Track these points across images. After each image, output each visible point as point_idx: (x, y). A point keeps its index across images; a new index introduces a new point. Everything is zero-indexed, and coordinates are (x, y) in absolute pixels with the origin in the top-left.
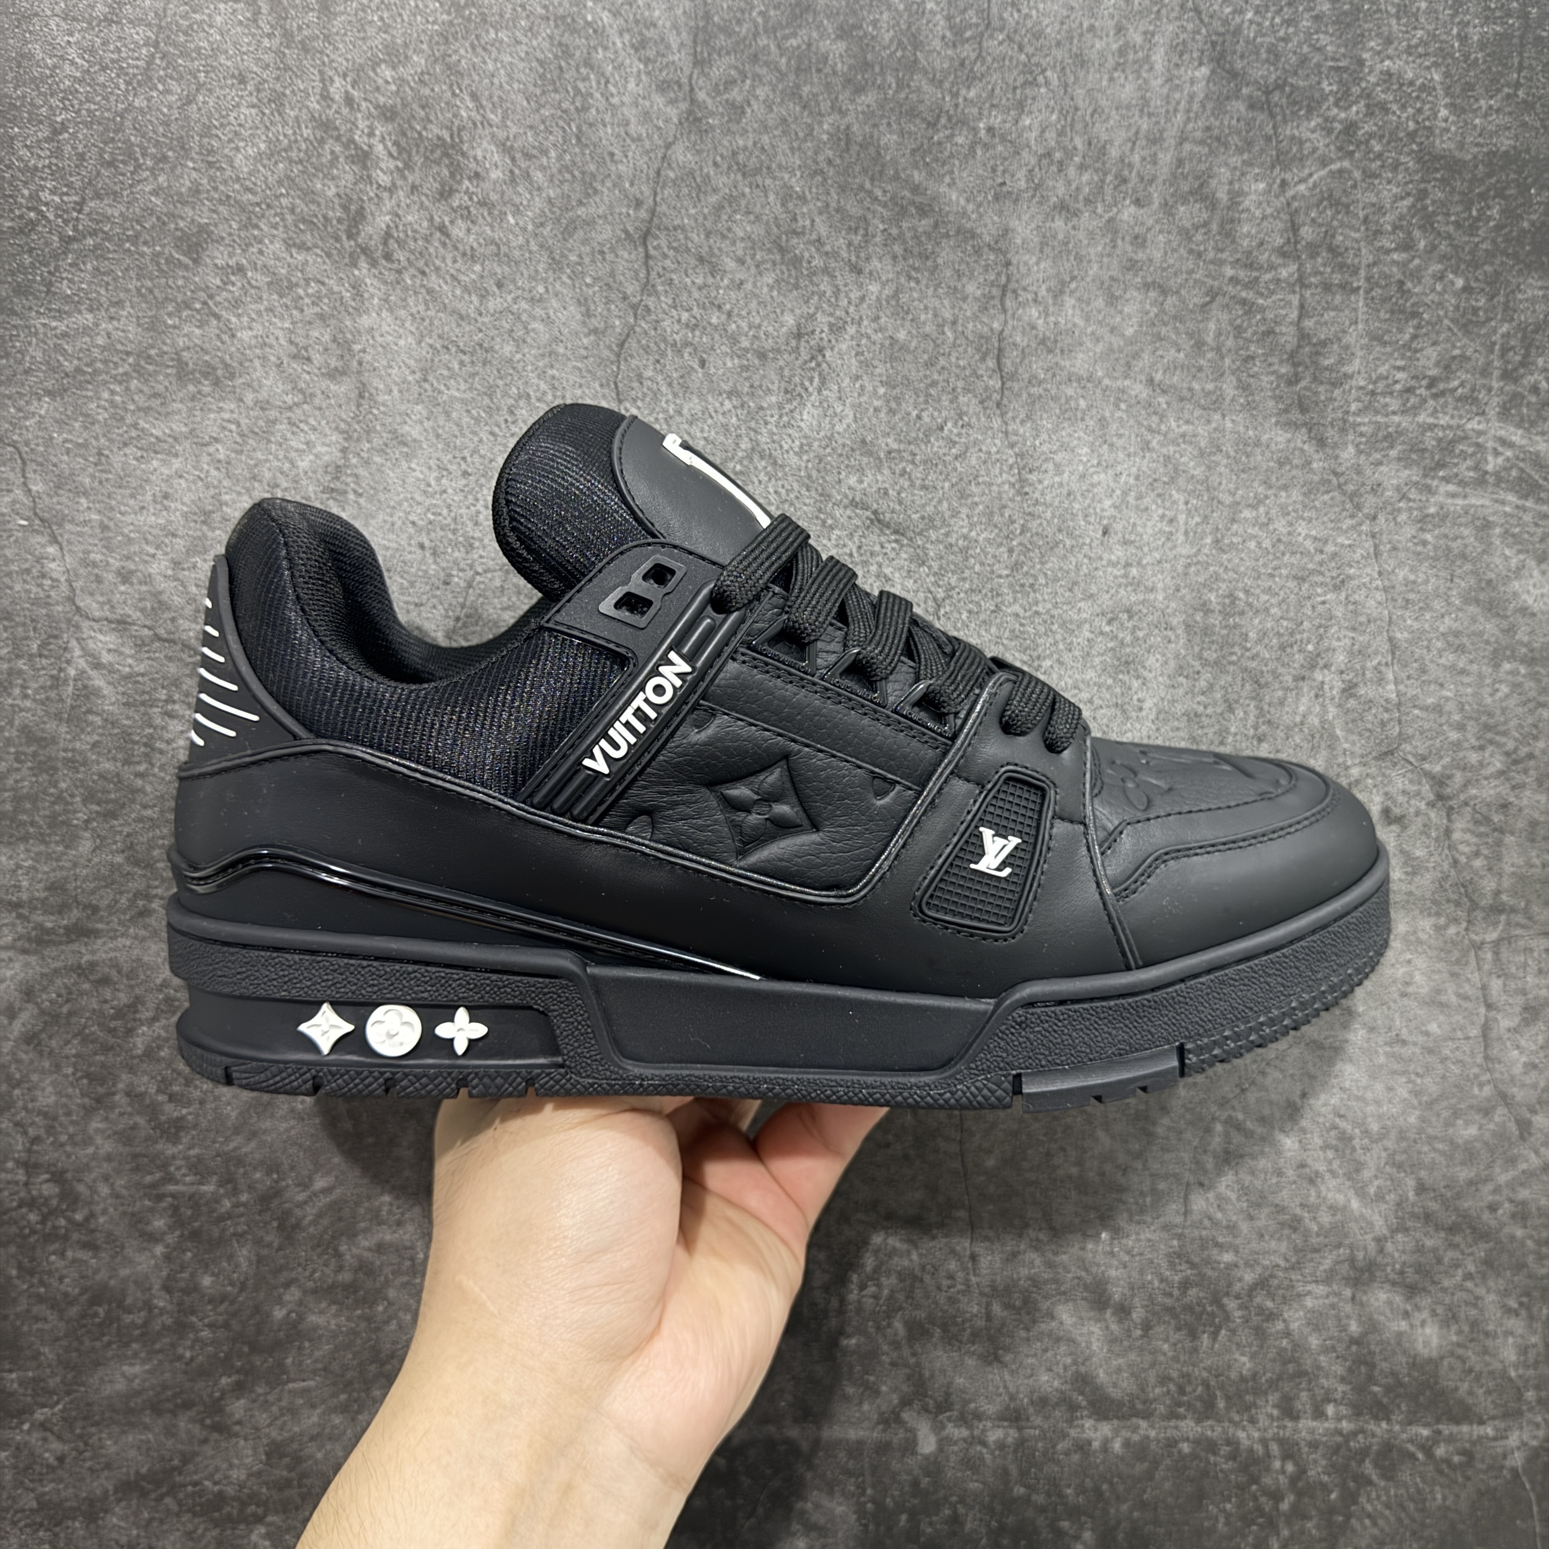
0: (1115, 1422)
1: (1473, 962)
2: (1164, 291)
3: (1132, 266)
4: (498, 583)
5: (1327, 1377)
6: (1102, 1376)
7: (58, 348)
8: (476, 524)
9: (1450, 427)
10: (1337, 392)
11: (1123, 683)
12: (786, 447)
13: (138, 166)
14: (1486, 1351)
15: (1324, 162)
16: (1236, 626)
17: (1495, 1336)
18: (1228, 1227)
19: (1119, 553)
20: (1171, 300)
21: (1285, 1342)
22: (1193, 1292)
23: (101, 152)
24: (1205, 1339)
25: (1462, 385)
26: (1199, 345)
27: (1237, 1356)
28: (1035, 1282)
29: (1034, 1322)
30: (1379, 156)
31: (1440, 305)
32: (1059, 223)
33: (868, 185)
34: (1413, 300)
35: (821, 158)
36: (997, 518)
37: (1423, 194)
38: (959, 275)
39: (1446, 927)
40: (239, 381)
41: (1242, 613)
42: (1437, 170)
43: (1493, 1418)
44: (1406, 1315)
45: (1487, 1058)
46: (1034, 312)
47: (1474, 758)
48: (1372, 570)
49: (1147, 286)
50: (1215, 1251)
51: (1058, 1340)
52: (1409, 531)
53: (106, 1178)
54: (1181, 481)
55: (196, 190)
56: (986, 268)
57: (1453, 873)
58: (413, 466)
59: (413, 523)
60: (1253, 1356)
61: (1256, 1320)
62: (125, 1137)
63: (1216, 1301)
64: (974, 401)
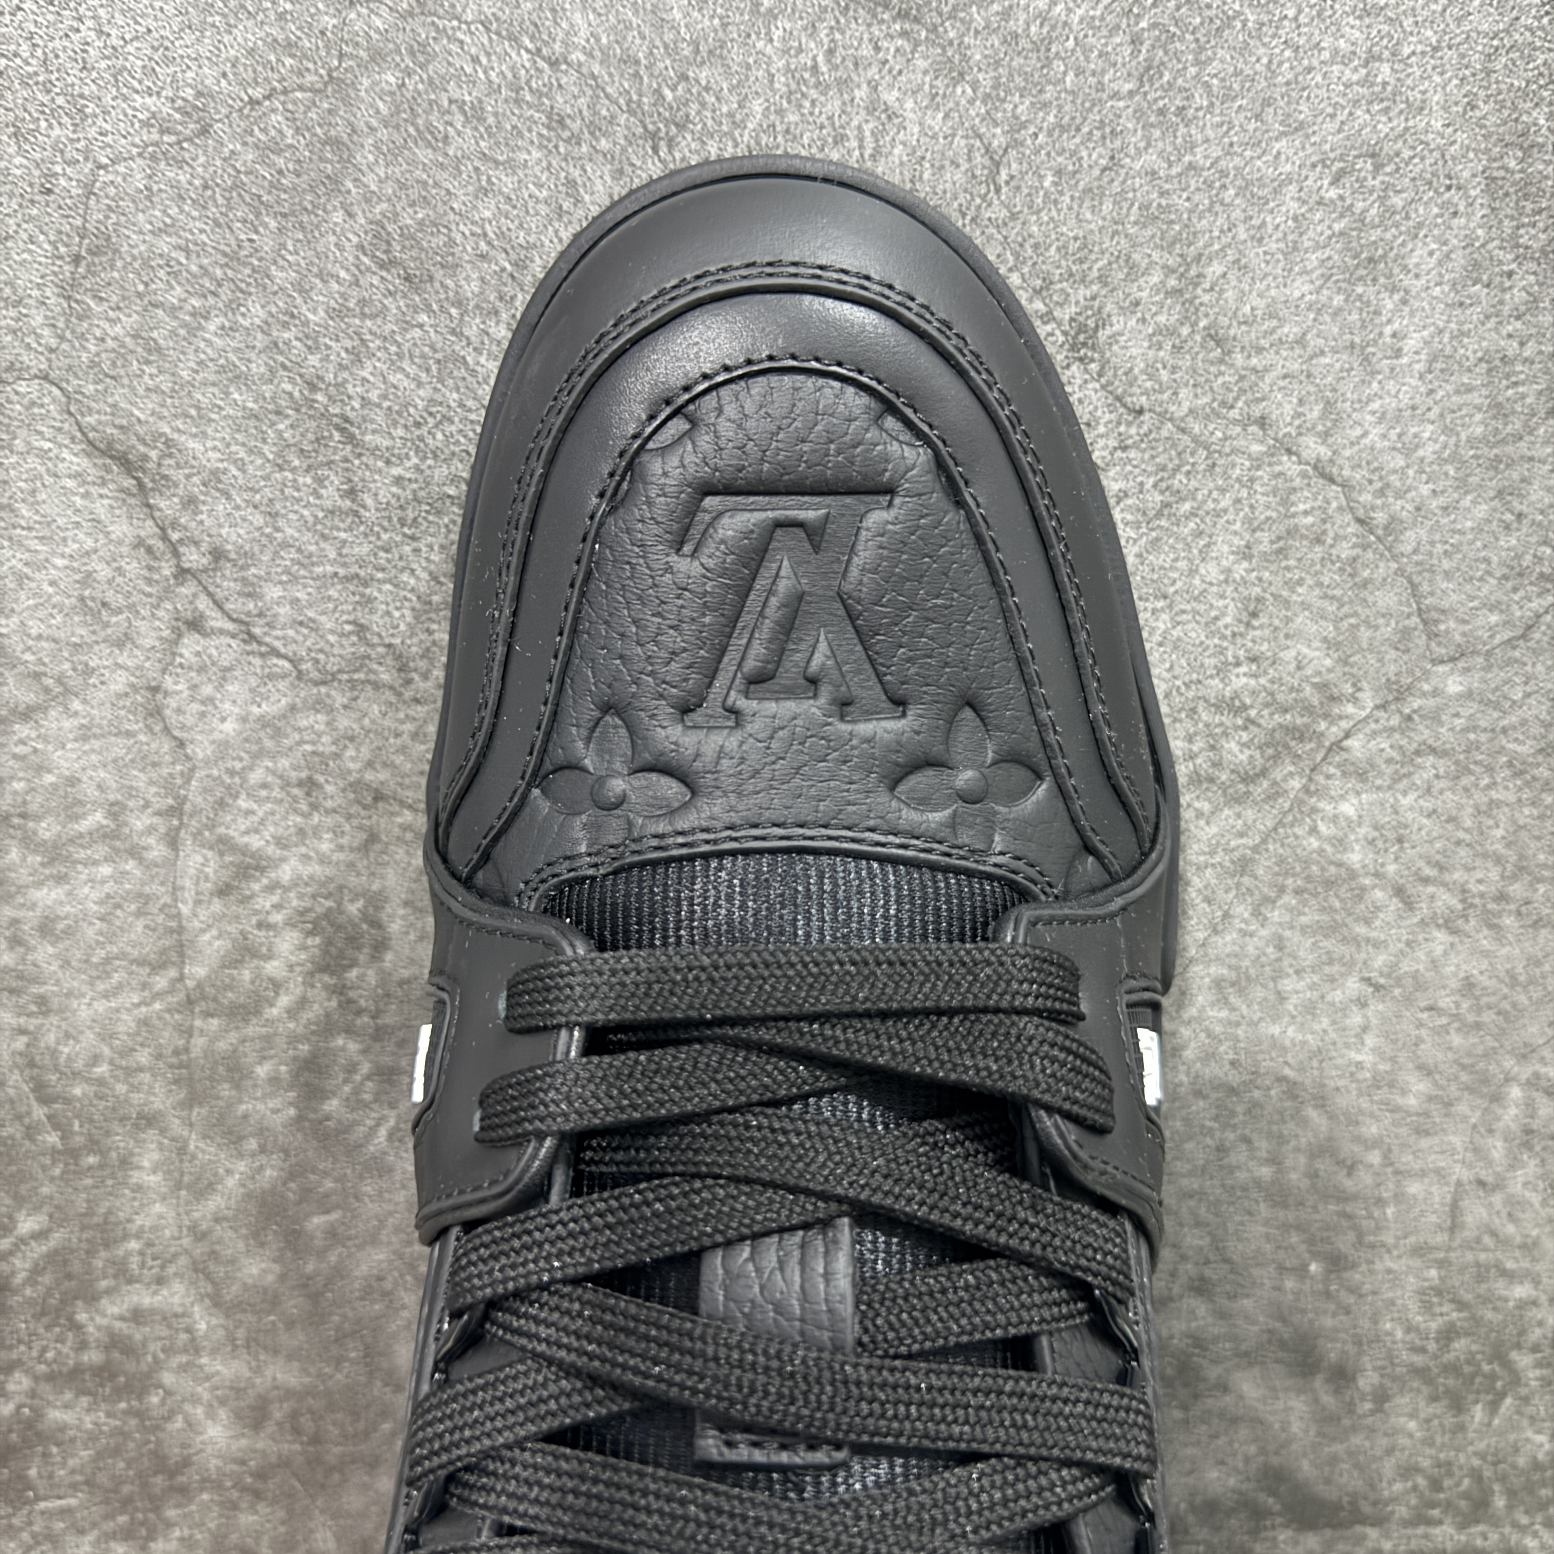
0: (1328, 1533)
6: (1306, 1468)
18: (1523, 1247)
22: (1460, 1345)
24: (1478, 1413)
27: (1529, 1434)
28: (1198, 1342)
29: (1196, 1397)
50: (1500, 1283)
51: (1235, 1421)
63: (1499, 1355)
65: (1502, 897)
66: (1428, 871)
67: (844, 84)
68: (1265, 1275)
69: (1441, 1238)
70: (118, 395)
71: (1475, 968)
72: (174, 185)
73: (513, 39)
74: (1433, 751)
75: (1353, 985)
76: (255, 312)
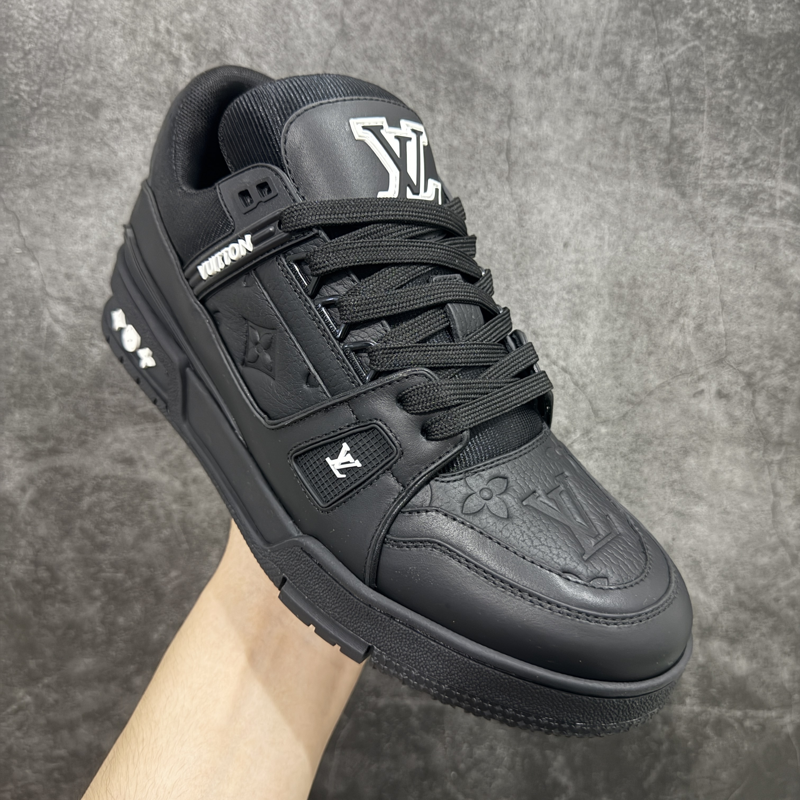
1: (767, 473)
2: (597, 115)
3: (579, 102)
7: (32, 164)
9: (755, 185)
10: (692, 168)
11: (575, 325)
13: (66, 70)
14: (771, 674)
15: (685, 42)
16: (636, 295)
17: (777, 666)
19: (573, 256)
20: (600, 121)
23: (48, 64)
25: (763, 161)
26: (616, 144)
30: (716, 37)
31: (750, 118)
32: (539, 82)
33: (436, 65)
34: (735, 116)
35: (411, 51)
36: (507, 239)
37: (740, 58)
38: (485, 110)
39: (752, 452)
40: (120, 178)
41: (640, 287)
42: (749, 44)
43: (776, 707)
44: (729, 654)
45: (774, 522)
46: (526, 129)
47: (767, 363)
48: (711, 263)
49: (587, 113)
52: (732, 242)
53: (72, 570)
54: (606, 217)
55: (95, 81)
56: (500, 106)
57: (756, 425)
62: (80, 550)
64: (494, 177)
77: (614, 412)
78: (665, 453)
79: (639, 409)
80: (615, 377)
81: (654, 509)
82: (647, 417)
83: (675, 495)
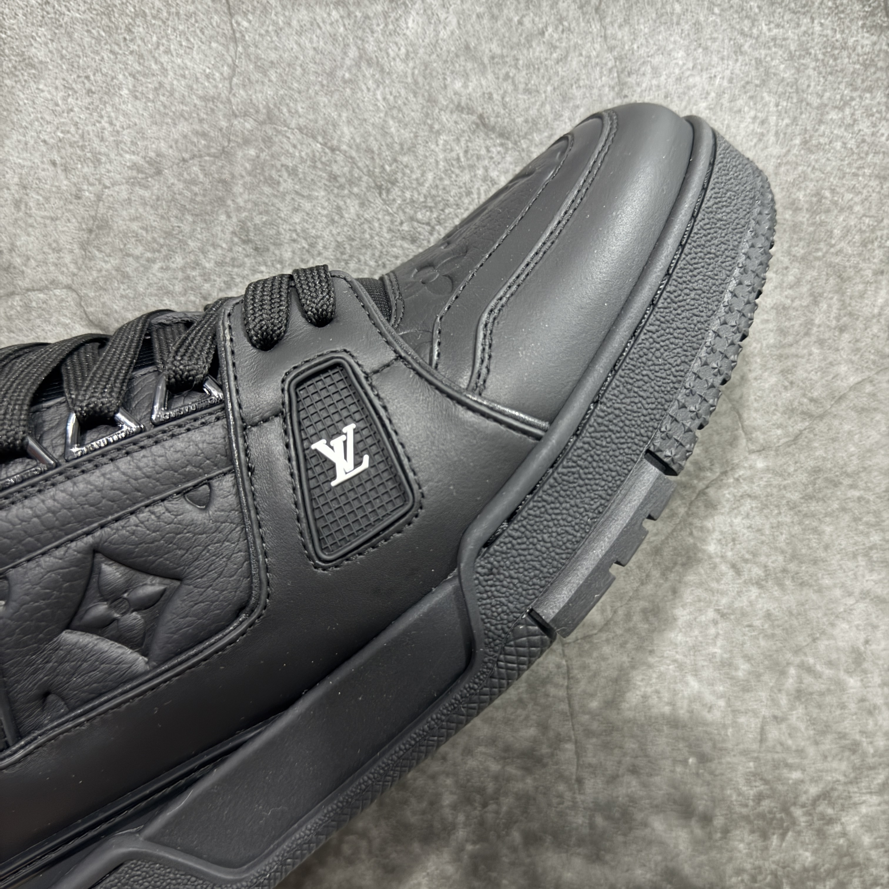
4: (124, 195)
5: (876, 866)
6: (687, 869)
8: (102, 140)
12: (392, 54)
16: (822, 223)
18: (797, 751)
21: (842, 841)
22: (766, 804)
24: (775, 840)
27: (801, 852)
28: (633, 800)
29: (631, 829)
41: (828, 211)
50: (785, 771)
51: (650, 843)
54: (772, 84)
58: (41, 86)
59: (44, 141)
60: (815, 852)
61: (818, 824)
63: (785, 809)
64: (573, 7)
65: (784, 571)
66: (747, 556)
67: (472, 167)
68: (667, 764)
69: (755, 746)
70: (106, 298)
71: (772, 606)
72: (142, 198)
73: (314, 138)
74: (749, 496)
75: (711, 614)
76: (179, 261)
77: (779, 432)
78: (860, 499)
79: (821, 426)
80: (782, 371)
81: (838, 592)
82: (834, 440)
83: (872, 571)
